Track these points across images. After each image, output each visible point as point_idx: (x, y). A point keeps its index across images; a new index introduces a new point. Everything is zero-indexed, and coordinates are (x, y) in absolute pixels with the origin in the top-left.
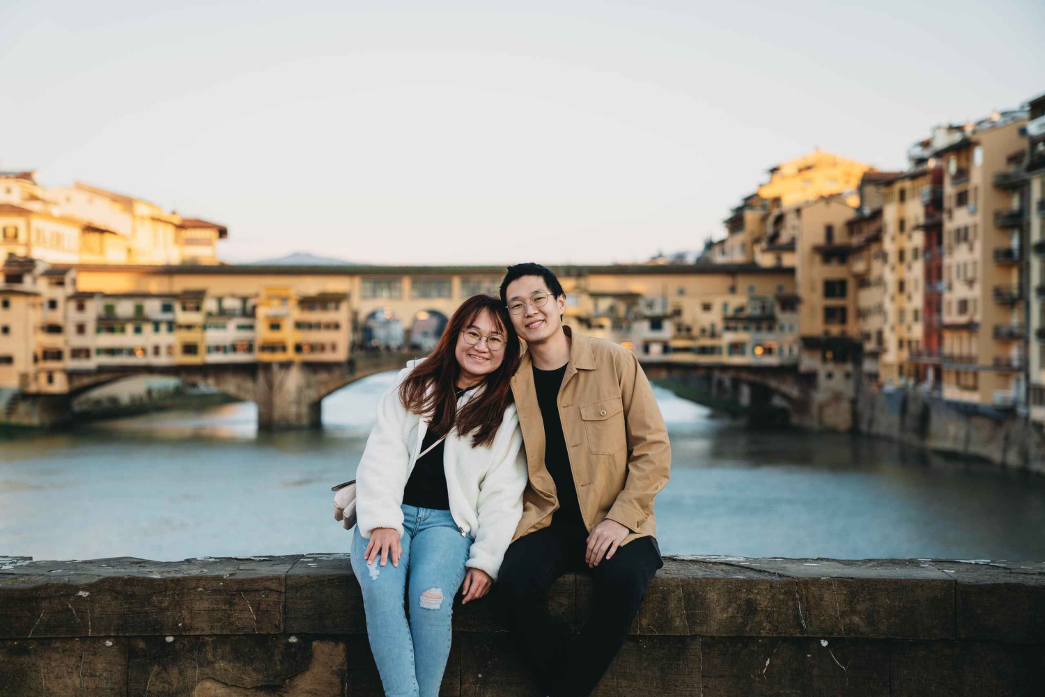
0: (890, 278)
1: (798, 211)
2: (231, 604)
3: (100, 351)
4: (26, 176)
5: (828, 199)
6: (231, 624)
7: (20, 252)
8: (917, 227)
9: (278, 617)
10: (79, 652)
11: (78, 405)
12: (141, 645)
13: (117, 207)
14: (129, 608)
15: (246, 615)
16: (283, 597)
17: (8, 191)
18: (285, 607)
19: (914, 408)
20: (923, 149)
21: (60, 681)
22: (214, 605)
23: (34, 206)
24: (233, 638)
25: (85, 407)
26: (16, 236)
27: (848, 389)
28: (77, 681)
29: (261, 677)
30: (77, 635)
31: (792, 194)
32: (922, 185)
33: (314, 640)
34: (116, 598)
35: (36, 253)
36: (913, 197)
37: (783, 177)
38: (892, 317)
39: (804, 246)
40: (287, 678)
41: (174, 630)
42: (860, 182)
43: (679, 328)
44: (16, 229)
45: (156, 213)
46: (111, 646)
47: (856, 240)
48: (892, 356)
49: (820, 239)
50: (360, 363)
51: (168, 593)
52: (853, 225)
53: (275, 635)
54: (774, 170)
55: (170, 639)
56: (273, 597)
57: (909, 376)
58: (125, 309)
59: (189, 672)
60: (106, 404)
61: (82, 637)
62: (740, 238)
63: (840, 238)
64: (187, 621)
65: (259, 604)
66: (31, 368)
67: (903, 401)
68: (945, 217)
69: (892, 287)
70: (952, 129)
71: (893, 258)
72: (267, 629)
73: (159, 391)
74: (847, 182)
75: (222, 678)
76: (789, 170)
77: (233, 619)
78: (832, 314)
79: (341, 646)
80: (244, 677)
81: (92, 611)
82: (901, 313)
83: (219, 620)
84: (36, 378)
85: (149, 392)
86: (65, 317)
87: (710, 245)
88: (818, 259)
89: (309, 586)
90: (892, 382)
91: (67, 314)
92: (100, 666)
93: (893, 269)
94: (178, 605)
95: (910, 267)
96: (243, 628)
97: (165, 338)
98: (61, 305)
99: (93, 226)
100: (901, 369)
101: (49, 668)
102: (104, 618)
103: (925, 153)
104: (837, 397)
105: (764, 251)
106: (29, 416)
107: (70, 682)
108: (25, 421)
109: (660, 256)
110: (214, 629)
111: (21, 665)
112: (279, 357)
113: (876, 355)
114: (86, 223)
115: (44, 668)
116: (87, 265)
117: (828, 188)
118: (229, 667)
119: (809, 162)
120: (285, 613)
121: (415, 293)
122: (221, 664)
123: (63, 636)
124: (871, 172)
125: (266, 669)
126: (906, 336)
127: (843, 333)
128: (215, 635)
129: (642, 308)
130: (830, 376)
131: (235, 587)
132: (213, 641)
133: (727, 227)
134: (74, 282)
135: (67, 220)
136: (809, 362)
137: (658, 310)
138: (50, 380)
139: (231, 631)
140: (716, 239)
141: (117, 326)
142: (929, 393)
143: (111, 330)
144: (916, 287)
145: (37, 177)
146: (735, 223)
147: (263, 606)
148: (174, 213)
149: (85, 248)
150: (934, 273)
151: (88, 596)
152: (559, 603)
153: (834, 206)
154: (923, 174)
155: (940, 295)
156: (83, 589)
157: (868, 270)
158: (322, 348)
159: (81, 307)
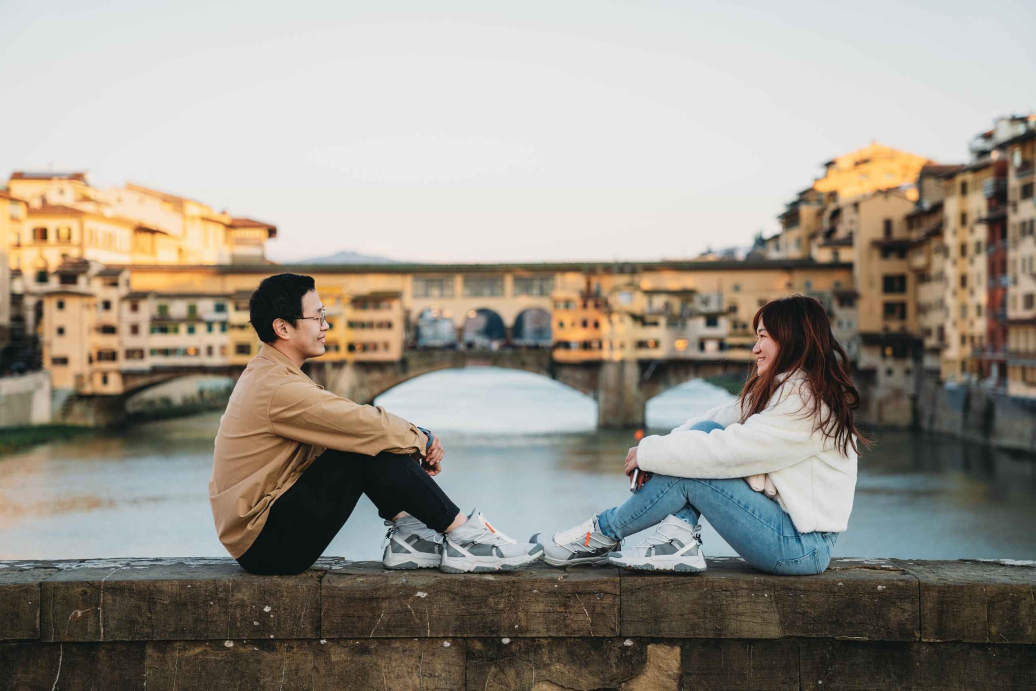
0: (952, 272)
1: (856, 205)
2: (565, 606)
3: (154, 352)
4: (78, 177)
5: (887, 192)
6: (566, 626)
7: (74, 253)
8: (980, 221)
9: (613, 620)
10: (418, 652)
11: (132, 406)
12: (478, 646)
13: (168, 207)
14: (466, 609)
15: (581, 617)
16: (618, 600)
17: (62, 192)
18: (620, 610)
19: (977, 405)
20: (985, 141)
21: (401, 680)
22: (549, 608)
23: (87, 207)
24: (568, 640)
25: (138, 408)
26: (69, 238)
27: (909, 386)
28: (417, 681)
29: (597, 680)
30: (417, 635)
31: (849, 188)
32: (985, 178)
33: (649, 644)
34: (453, 599)
35: (89, 254)
36: (975, 189)
37: (840, 171)
38: (954, 313)
39: (862, 241)
40: (623, 682)
41: (510, 631)
42: (918, 176)
43: (735, 325)
44: (69, 230)
45: (206, 213)
46: (450, 647)
47: (915, 235)
48: (954, 351)
49: (878, 234)
50: (412, 363)
51: (504, 595)
52: (912, 220)
53: (610, 638)
54: (829, 165)
55: (506, 641)
56: (608, 600)
57: (972, 372)
58: (178, 309)
59: (526, 673)
60: (159, 405)
61: (421, 638)
62: (795, 233)
63: (899, 233)
64: (523, 623)
65: (594, 607)
66: (86, 369)
67: (966, 397)
68: (1010, 209)
69: (954, 282)
70: (1015, 120)
71: (954, 252)
72: (603, 632)
73: (211, 391)
74: (904, 176)
75: (559, 680)
76: (845, 163)
77: (568, 622)
78: (891, 310)
79: (677, 650)
80: (580, 679)
81: (431, 613)
82: (964, 308)
83: (555, 622)
84: (91, 379)
85: (201, 392)
86: (119, 317)
87: (761, 242)
88: (876, 254)
89: (643, 589)
90: (954, 378)
91: (121, 315)
92: (439, 667)
93: (955, 263)
94: (514, 607)
95: (972, 262)
96: (579, 631)
97: (218, 338)
98: (115, 305)
99: (143, 226)
100: (963, 364)
101: (390, 668)
102: (442, 619)
103: (987, 145)
104: (897, 393)
105: (821, 246)
106: (85, 417)
107: (410, 682)
108: (80, 422)
109: (709, 252)
110: (550, 631)
111: (363, 664)
112: (332, 356)
113: (937, 351)
114: (137, 224)
115: (385, 667)
116: (140, 265)
117: (886, 182)
118: (565, 670)
119: (865, 156)
120: (620, 616)
121: (468, 292)
122: (557, 667)
123: (403, 636)
124: (931, 165)
125: (602, 672)
126: (969, 331)
127: (903, 329)
128: (550, 637)
129: (697, 305)
130: (889, 372)
131: (570, 589)
132: (549, 643)
133: (781, 222)
134: (128, 283)
135: (119, 221)
136: (868, 358)
137: (713, 307)
138: (105, 380)
139: (567, 634)
140: (767, 235)
141: (170, 326)
142: (994, 390)
143: (164, 330)
144: (979, 282)
145: (90, 178)
146: (790, 218)
147: (598, 609)
148: (224, 213)
149: (136, 248)
150: (998, 267)
151: (426, 597)
152: (902, 609)
153: (893, 199)
154: (986, 166)
155: (1005, 290)
156: (421, 590)
157: (929, 265)
158: (375, 347)
159: (135, 308)
